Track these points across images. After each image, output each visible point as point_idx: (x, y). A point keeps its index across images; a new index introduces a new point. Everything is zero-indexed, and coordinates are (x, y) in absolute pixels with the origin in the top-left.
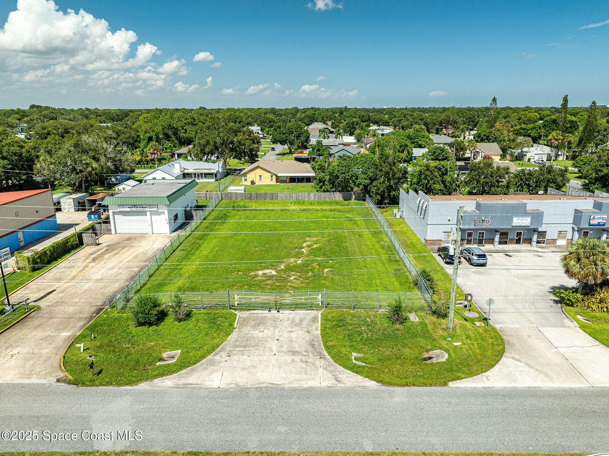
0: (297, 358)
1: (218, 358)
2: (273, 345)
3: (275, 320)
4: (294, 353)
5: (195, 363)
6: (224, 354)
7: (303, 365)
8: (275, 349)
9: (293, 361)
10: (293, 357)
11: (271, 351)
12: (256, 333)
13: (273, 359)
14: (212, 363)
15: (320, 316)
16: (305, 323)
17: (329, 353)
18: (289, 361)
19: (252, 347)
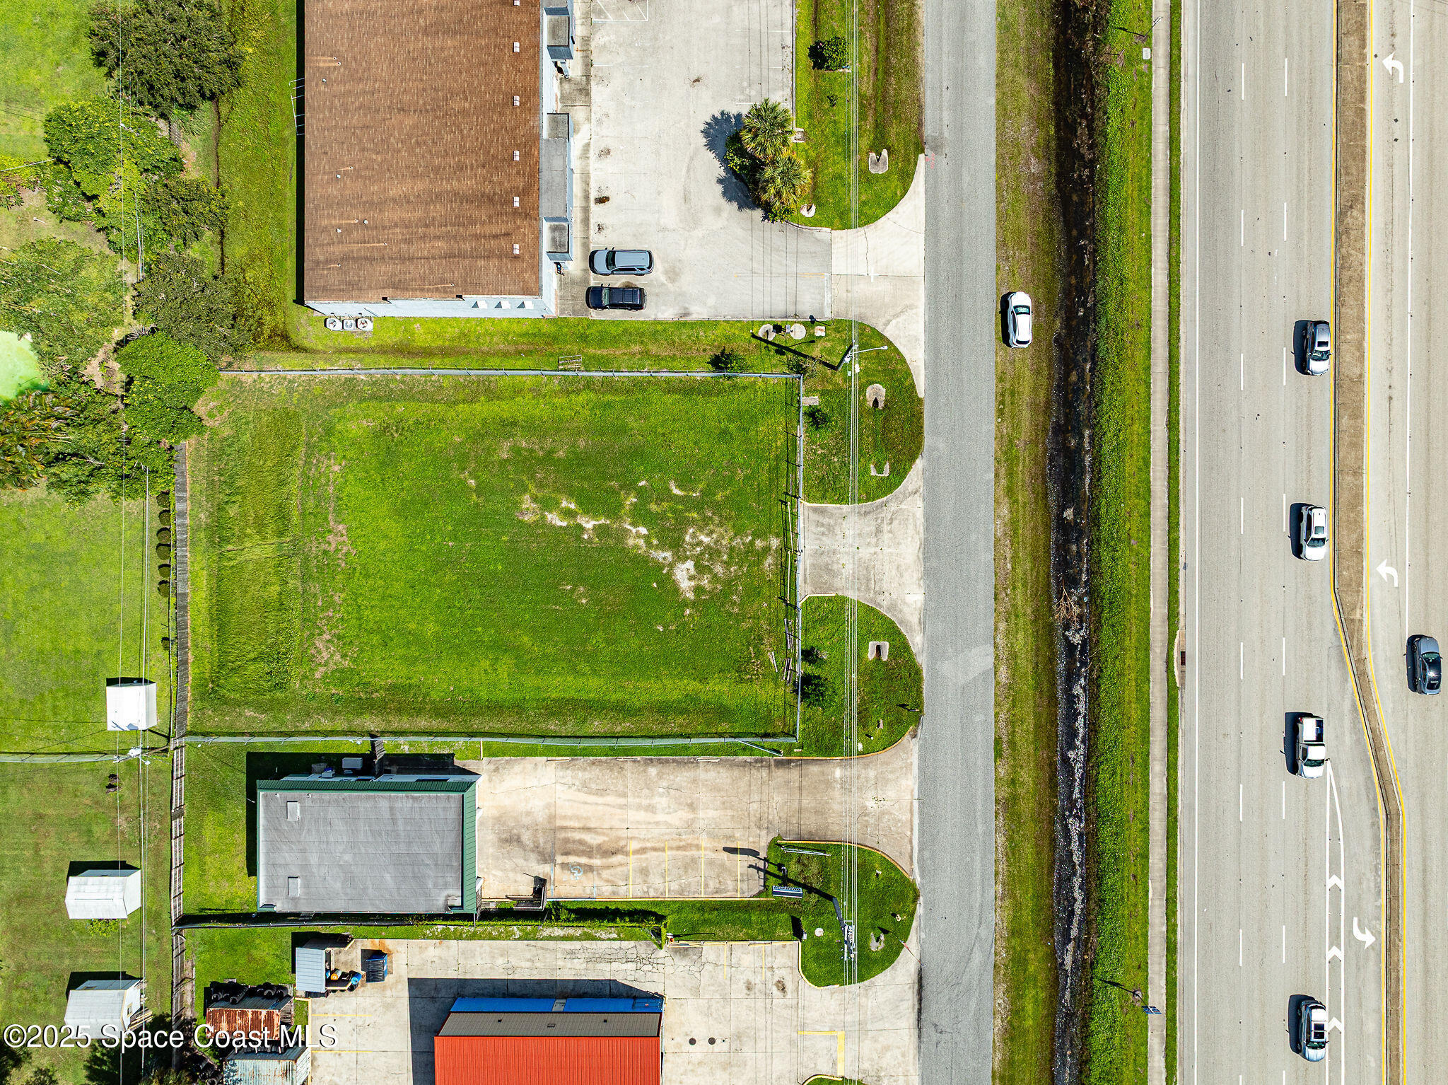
0: (886, 528)
1: (885, 603)
2: (865, 553)
3: (819, 553)
4: (879, 531)
5: (893, 622)
6: (879, 599)
7: (895, 523)
8: (872, 550)
9: (890, 532)
10: (885, 531)
11: (875, 553)
12: (848, 570)
13: (886, 550)
14: (893, 607)
15: (811, 505)
16: (826, 521)
17: (879, 497)
18: (891, 535)
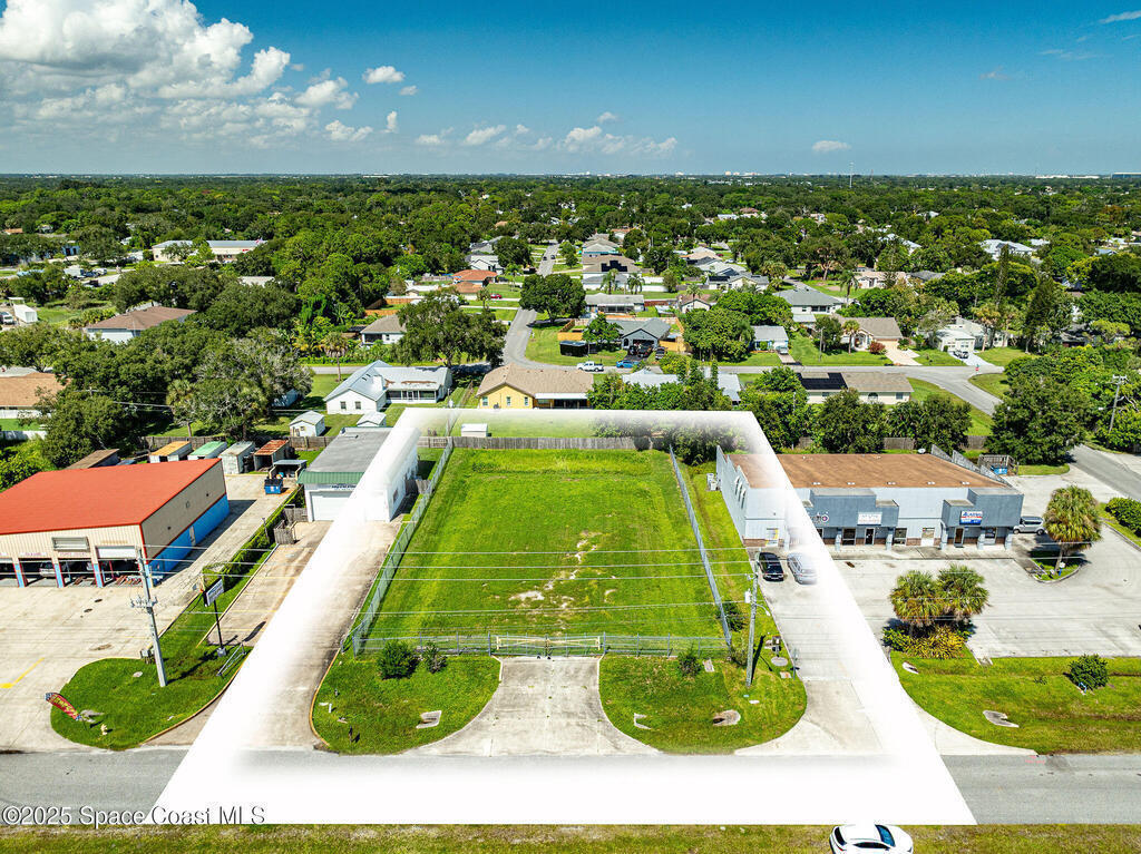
0: (573, 721)
1: (484, 720)
2: (545, 704)
3: (546, 670)
4: (569, 715)
5: (460, 728)
6: (491, 716)
7: (579, 729)
8: (548, 710)
9: (568, 724)
10: (569, 720)
11: (543, 712)
12: (525, 689)
13: (547, 721)
14: (479, 727)
15: (598, 665)
16: (581, 674)
17: (608, 714)
18: (564, 725)
19: (522, 707)
